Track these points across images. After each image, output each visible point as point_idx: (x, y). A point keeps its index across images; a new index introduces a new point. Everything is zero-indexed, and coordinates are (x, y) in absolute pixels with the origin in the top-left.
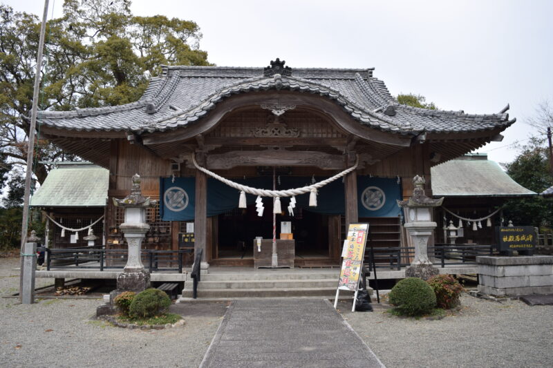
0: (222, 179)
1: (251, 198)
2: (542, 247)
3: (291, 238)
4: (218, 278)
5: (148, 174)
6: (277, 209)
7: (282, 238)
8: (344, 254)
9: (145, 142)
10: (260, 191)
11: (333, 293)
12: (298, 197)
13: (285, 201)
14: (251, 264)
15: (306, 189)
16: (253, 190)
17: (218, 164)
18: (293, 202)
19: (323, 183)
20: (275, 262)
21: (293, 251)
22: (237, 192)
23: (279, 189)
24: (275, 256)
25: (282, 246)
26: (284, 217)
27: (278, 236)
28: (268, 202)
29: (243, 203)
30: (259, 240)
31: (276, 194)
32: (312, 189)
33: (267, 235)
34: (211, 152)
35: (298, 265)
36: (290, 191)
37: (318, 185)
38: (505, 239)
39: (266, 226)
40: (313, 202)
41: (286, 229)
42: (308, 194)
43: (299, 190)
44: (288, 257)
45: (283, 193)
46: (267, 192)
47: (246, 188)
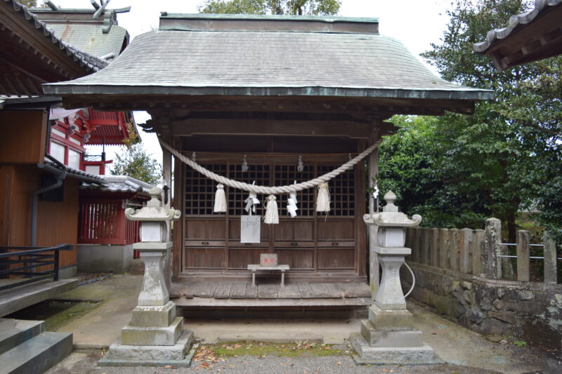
2: (510, 285)
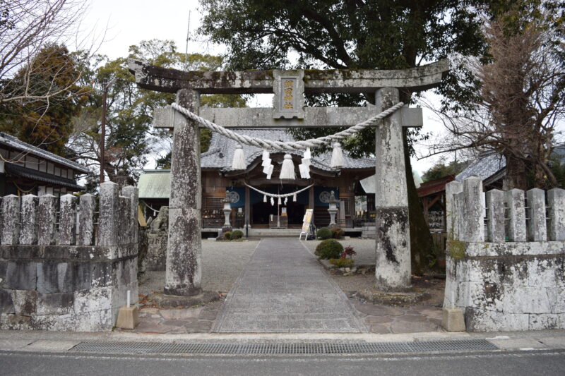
0: (256, 190)
1: (269, 198)
3: (286, 215)
4: (255, 231)
5: (220, 185)
6: (280, 202)
7: (282, 215)
8: (304, 220)
9: (226, 175)
10: (272, 195)
11: (299, 236)
12: (288, 197)
13: (283, 199)
14: (268, 227)
15: (292, 194)
16: (269, 194)
17: (254, 183)
18: (286, 200)
19: (299, 191)
20: (279, 225)
21: (287, 221)
22: (263, 195)
23: (280, 194)
24: (279, 223)
25: (282, 219)
26: (283, 205)
27: (280, 214)
28: (276, 199)
29: (265, 200)
30: (272, 216)
31: (279, 196)
32: (294, 194)
33: (275, 214)
34: (251, 178)
35: (289, 227)
36: (285, 195)
37: (297, 192)
38: (371, 216)
39: (275, 210)
40: (295, 200)
41: (284, 211)
42: (292, 196)
43: (289, 195)
44: (285, 223)
45: (282, 196)
46: (275, 195)
47: (267, 194)
